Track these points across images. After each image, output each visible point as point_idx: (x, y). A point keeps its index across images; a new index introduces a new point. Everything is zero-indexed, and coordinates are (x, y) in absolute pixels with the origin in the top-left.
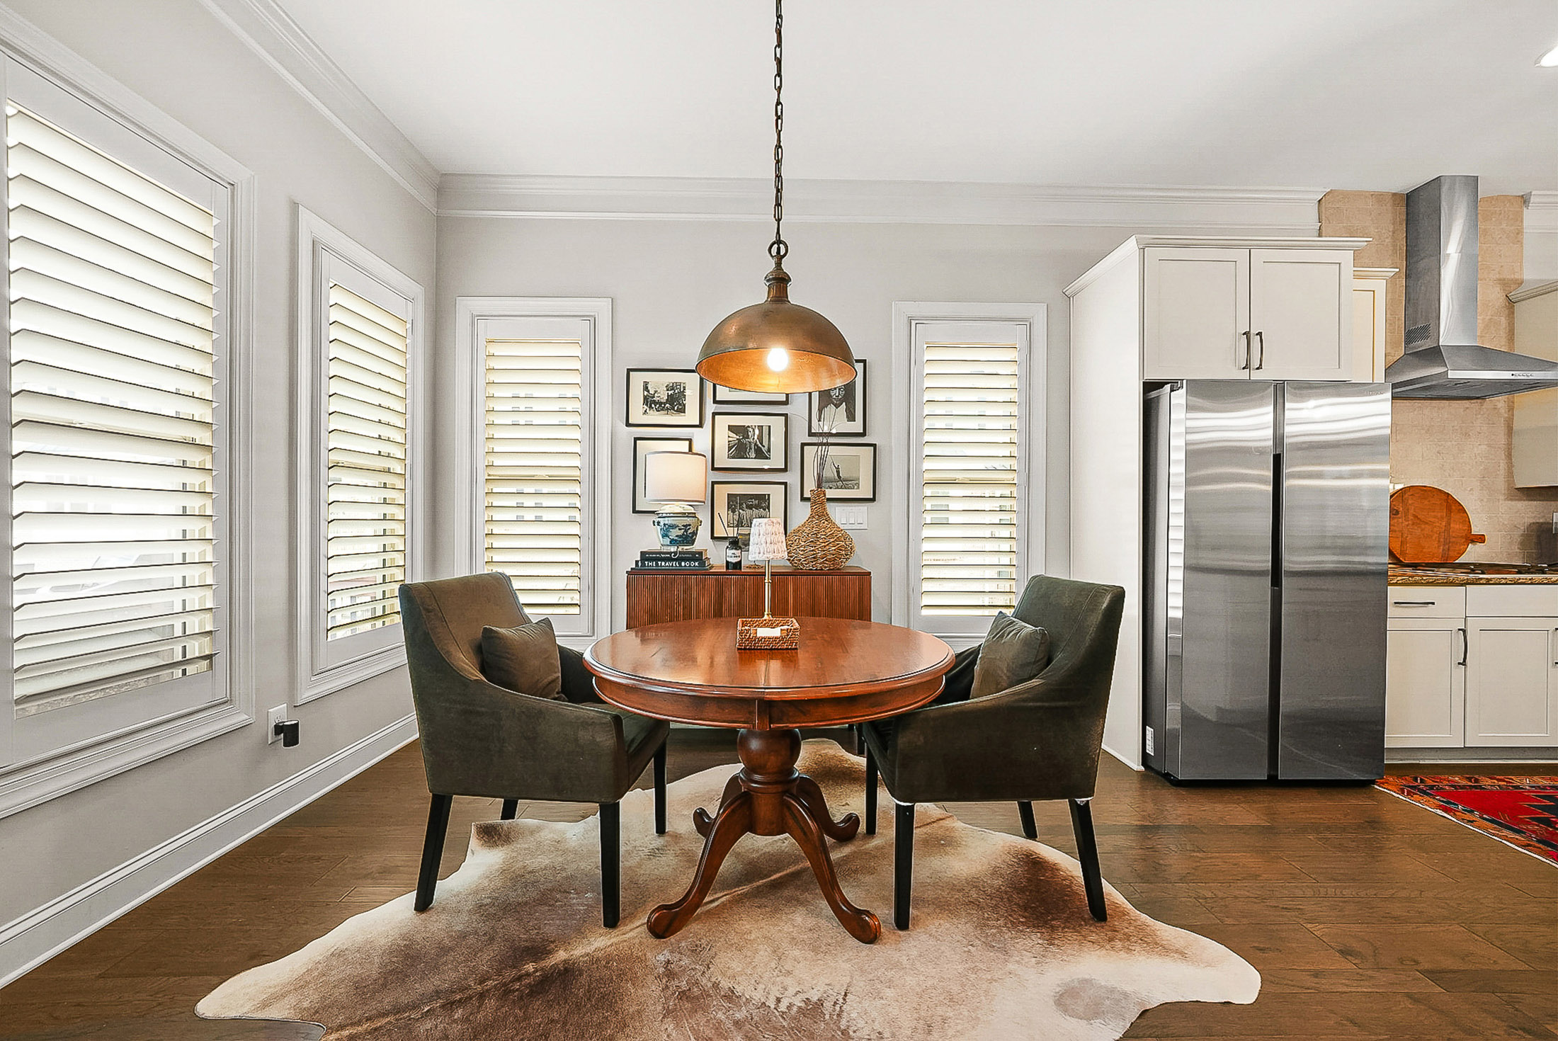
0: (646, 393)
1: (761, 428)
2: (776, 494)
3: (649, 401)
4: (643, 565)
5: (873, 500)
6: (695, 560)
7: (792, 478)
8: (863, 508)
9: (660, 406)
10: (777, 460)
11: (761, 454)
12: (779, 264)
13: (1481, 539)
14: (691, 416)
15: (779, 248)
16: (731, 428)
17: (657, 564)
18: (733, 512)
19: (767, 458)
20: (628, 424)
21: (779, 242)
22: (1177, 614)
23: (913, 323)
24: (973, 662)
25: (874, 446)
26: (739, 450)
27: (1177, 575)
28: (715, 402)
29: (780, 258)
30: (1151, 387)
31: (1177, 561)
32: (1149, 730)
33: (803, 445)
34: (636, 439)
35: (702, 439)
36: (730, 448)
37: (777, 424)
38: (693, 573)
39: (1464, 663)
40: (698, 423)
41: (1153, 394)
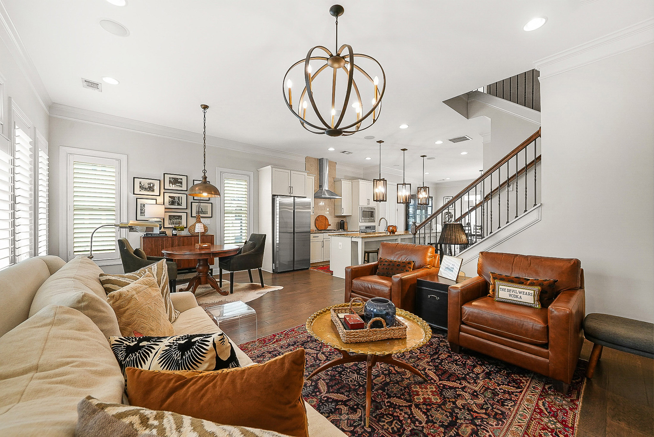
0: (140, 185)
1: (179, 197)
2: (184, 216)
3: (142, 187)
4: (147, 235)
5: (212, 217)
6: (164, 234)
7: (189, 211)
8: (209, 219)
9: (146, 189)
10: (184, 206)
11: (179, 204)
12: (205, 174)
13: (330, 225)
14: (156, 192)
15: (205, 171)
16: (169, 197)
17: (151, 235)
18: (171, 220)
19: (180, 205)
20: (134, 194)
21: (205, 170)
22: (278, 242)
23: (222, 173)
24: (241, 250)
25: (212, 203)
26: (172, 203)
27: (278, 234)
28: (164, 189)
29: (205, 173)
30: (274, 196)
31: (278, 231)
32: (274, 264)
33: (192, 203)
34: (137, 199)
35: (160, 199)
36: (169, 203)
37: (184, 197)
38: (164, 237)
39: (323, 247)
40: (159, 195)
41: (274, 197)
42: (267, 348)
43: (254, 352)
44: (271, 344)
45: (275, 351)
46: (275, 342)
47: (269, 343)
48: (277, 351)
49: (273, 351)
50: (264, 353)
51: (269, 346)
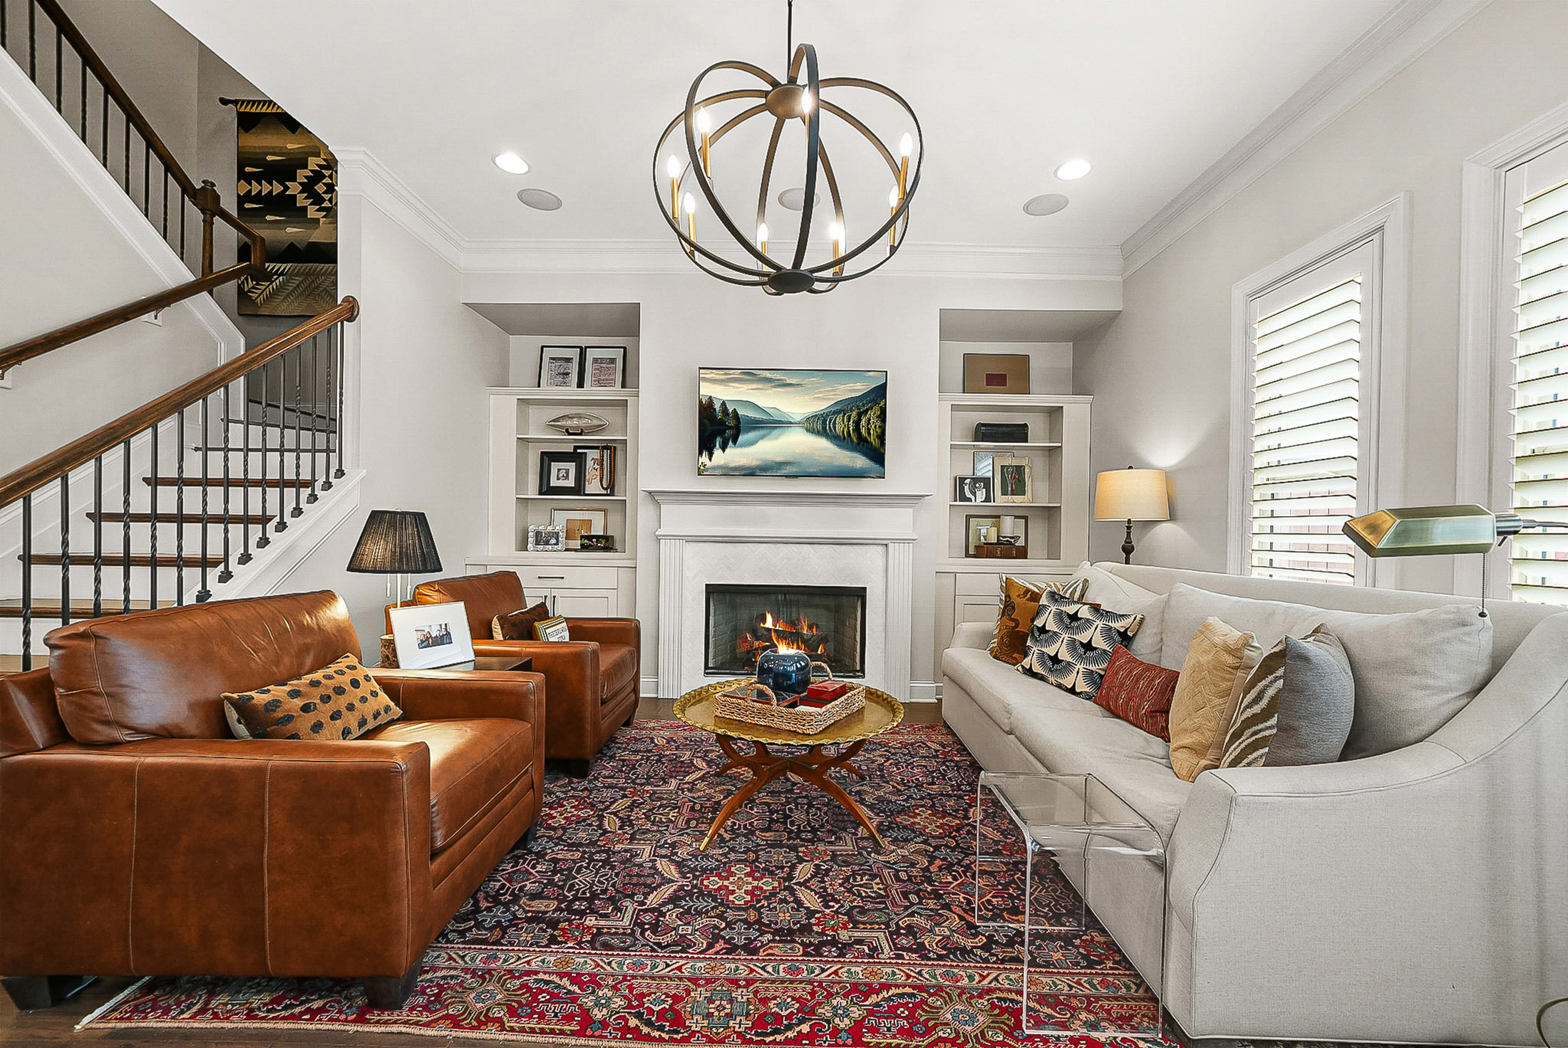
42: (920, 973)
43: (971, 978)
44: (897, 986)
45: (903, 949)
46: (877, 992)
47: (901, 996)
48: (895, 944)
49: (909, 950)
50: (940, 958)
51: (908, 976)
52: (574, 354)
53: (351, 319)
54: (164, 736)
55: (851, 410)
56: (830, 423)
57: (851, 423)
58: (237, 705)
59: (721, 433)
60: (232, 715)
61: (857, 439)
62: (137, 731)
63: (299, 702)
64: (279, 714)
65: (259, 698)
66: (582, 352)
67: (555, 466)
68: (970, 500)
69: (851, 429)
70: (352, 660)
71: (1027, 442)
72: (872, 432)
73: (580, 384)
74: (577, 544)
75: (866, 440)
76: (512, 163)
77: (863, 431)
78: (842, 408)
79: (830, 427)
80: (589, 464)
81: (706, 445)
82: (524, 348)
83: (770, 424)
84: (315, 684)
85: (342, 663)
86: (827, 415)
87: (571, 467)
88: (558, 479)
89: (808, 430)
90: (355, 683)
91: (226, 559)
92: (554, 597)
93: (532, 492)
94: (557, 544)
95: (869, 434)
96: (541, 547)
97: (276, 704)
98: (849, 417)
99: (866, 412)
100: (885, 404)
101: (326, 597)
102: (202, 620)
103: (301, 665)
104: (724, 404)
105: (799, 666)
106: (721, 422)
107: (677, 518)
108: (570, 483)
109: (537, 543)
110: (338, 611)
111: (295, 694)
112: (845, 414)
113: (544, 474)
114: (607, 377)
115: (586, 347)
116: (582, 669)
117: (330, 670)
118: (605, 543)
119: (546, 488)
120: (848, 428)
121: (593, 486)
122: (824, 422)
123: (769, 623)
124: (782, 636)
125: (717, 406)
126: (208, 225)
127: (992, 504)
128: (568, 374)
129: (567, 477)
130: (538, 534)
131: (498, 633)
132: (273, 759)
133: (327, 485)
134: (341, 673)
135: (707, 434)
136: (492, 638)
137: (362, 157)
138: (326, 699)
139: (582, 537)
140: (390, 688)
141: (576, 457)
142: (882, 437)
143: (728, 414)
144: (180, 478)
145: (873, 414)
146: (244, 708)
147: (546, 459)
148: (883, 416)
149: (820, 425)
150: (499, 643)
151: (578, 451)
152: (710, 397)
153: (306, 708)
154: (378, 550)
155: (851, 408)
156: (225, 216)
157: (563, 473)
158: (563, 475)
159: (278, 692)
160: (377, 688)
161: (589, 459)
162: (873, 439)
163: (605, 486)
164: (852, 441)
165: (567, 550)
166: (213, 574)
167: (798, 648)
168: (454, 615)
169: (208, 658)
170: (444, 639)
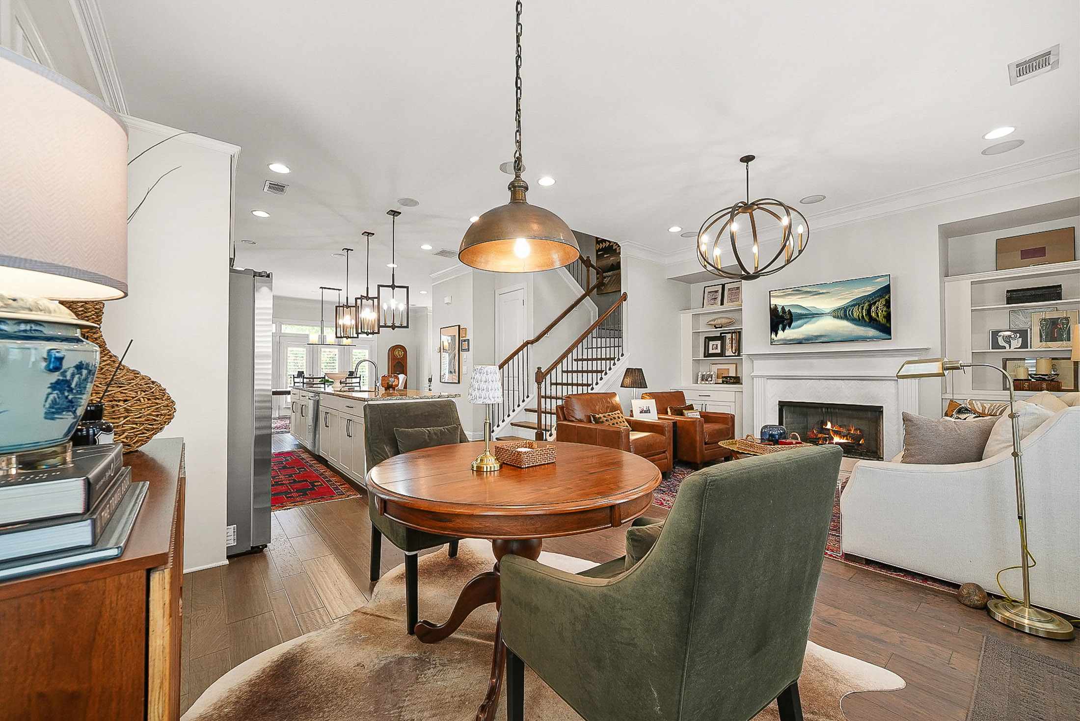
52: (720, 288)
53: (625, 301)
54: (580, 421)
55: (864, 303)
56: (849, 312)
57: (864, 311)
58: (592, 416)
59: (782, 322)
60: (592, 419)
61: (869, 319)
62: (576, 419)
63: (605, 419)
64: (601, 420)
65: (597, 416)
66: (723, 286)
67: (711, 343)
68: (1004, 348)
69: (864, 314)
70: (619, 412)
71: (1061, 300)
72: (880, 315)
73: (722, 304)
74: (720, 381)
75: (875, 320)
76: (675, 229)
77: (873, 315)
78: (858, 303)
79: (849, 314)
80: (728, 341)
81: (774, 329)
82: (697, 289)
83: (810, 315)
84: (609, 415)
85: (616, 412)
86: (847, 308)
87: (719, 343)
88: (713, 349)
89: (834, 317)
90: (619, 418)
91: (592, 384)
92: (706, 405)
93: (701, 357)
94: (711, 381)
95: (878, 316)
96: (703, 382)
97: (600, 418)
98: (863, 307)
99: (875, 303)
100: (890, 297)
101: (614, 394)
102: (587, 397)
103: (607, 411)
104: (783, 308)
105: (779, 432)
106: (782, 317)
107: (762, 368)
108: (719, 351)
109: (702, 380)
110: (617, 399)
111: (604, 416)
112: (859, 306)
113: (706, 347)
114: (735, 297)
115: (725, 284)
116: (696, 427)
117: (613, 413)
118: (737, 380)
119: (707, 355)
120: (862, 314)
121: (729, 352)
122: (845, 311)
123: (829, 426)
124: (837, 433)
125: (780, 309)
126: (588, 271)
127: (1029, 349)
128: (716, 298)
129: (717, 348)
130: (703, 376)
131: (669, 413)
132: (599, 427)
133: (619, 359)
134: (616, 414)
135: (774, 323)
136: (667, 414)
137: (627, 243)
138: (611, 420)
139: (722, 377)
140: (628, 421)
141: (721, 338)
142: (888, 317)
143: (786, 313)
144: (582, 370)
145: (880, 304)
146: (594, 417)
147: (707, 340)
148: (888, 304)
149: (843, 313)
150: (670, 416)
151: (722, 335)
152: (775, 305)
153: (606, 420)
154: (628, 381)
155: (863, 302)
156: (593, 266)
157: (715, 346)
158: (715, 347)
159: (601, 415)
160: (625, 421)
161: (727, 338)
162: (881, 319)
163: (734, 352)
164: (865, 321)
165: (716, 383)
166: (590, 388)
167: (847, 439)
168: (652, 404)
169: (588, 405)
170: (648, 411)
